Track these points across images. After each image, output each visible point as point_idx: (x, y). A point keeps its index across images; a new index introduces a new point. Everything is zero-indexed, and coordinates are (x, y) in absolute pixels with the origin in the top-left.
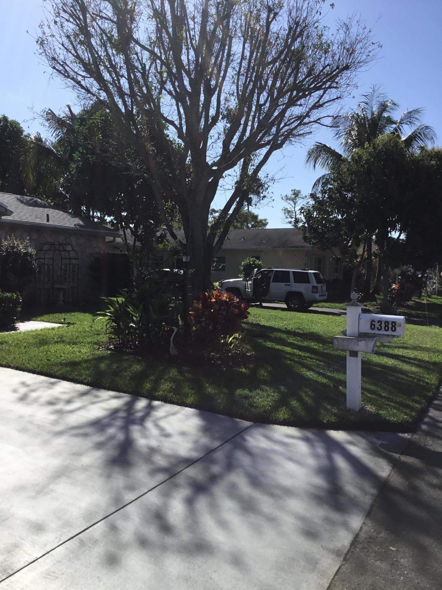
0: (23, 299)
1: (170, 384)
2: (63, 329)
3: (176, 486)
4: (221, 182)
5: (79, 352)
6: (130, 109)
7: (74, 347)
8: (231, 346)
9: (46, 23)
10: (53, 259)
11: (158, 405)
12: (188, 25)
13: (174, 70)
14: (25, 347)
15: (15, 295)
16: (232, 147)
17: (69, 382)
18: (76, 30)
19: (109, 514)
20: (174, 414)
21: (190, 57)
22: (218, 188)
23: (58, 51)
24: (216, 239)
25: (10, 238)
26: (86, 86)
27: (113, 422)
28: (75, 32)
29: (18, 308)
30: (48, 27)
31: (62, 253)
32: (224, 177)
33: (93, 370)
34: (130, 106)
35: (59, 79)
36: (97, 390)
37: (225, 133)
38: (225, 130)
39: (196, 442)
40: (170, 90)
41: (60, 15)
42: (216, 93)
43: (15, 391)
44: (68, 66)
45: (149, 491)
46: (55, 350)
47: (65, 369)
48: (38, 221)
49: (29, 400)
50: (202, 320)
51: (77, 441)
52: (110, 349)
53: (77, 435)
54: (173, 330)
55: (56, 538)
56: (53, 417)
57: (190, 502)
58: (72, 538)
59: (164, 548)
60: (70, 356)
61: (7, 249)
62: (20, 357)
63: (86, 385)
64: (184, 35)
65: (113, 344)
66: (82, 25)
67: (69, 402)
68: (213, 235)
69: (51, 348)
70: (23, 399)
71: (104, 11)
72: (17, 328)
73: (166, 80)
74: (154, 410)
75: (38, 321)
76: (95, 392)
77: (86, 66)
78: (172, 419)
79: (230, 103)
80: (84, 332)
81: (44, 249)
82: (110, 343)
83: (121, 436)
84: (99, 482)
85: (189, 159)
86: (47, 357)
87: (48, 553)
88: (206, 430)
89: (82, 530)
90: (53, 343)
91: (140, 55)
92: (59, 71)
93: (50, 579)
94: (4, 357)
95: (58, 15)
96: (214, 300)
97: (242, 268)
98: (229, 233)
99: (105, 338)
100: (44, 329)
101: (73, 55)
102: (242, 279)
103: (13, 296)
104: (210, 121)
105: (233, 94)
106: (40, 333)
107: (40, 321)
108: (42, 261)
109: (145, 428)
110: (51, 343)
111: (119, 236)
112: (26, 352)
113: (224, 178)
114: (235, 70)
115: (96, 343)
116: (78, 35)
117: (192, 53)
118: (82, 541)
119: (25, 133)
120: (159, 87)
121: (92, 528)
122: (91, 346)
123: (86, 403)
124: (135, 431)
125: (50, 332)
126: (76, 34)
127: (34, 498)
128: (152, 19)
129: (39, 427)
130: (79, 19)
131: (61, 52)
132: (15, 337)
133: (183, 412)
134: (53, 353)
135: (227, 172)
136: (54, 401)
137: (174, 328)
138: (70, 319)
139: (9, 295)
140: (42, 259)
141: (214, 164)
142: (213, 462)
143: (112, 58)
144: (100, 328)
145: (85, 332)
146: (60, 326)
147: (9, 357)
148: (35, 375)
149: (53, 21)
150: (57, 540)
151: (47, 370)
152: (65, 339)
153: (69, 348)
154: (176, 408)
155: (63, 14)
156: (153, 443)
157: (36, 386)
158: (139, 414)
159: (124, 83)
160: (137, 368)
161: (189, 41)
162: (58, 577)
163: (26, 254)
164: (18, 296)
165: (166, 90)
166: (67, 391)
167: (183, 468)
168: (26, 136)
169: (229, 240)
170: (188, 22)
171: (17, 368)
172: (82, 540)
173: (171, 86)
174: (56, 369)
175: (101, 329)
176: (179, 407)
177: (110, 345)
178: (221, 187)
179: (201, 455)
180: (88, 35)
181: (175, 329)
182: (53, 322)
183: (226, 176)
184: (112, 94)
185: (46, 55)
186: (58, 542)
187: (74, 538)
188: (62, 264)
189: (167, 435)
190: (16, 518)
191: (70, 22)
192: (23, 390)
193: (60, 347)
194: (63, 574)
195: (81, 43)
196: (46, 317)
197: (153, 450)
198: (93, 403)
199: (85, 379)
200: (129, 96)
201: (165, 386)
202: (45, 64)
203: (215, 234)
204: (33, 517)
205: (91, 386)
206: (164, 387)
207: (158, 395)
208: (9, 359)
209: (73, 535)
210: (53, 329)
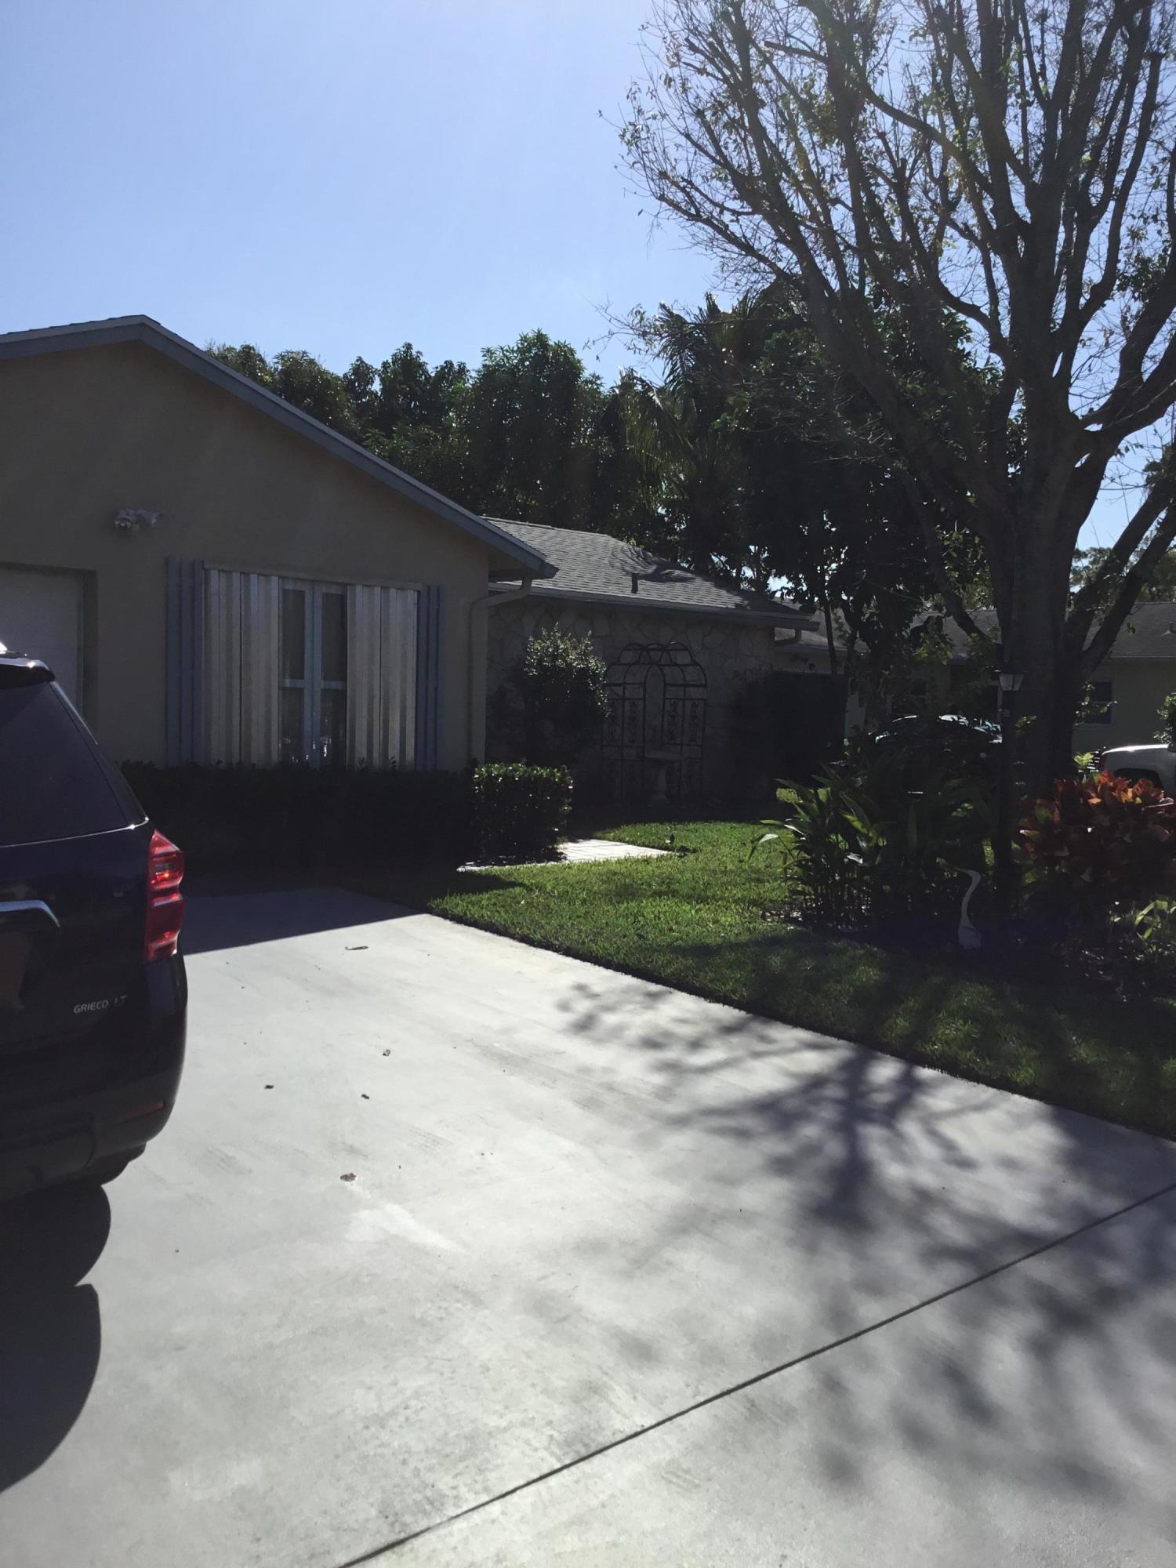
0: (574, 784)
1: (964, 1026)
2: (670, 862)
3: (1001, 1301)
4: (1112, 465)
5: (716, 922)
6: (856, 286)
7: (700, 909)
8: (1142, 934)
9: (645, 85)
10: (644, 685)
11: (934, 1080)
12: (1028, 38)
13: (984, 168)
14: (584, 901)
15: (559, 774)
16: (1148, 367)
17: (693, 997)
18: (719, 94)
19: (820, 1347)
20: (979, 1108)
21: (1030, 128)
22: (1104, 483)
23: (672, 153)
24: (1094, 630)
25: (549, 635)
26: (745, 237)
27: (812, 1109)
28: (715, 100)
29: (564, 805)
30: (650, 95)
31: (667, 670)
32: (1123, 451)
33: (754, 971)
34: (857, 278)
35: (675, 227)
36: (765, 1022)
37: (1126, 329)
38: (1124, 319)
39: (1049, 1191)
40: (965, 224)
41: (683, 60)
42: (1108, 215)
43: (564, 1007)
44: (697, 190)
45: (924, 1304)
46: (656, 912)
47: (679, 964)
48: (612, 591)
49: (599, 1031)
50: (1058, 854)
51: (722, 1146)
52: (794, 921)
53: (721, 1132)
54: (970, 879)
55: (688, 1386)
56: (659, 1079)
57: (1041, 1349)
58: (729, 1392)
59: (978, 1464)
60: (693, 930)
61: (540, 661)
62: (572, 924)
63: (735, 1007)
64: (1014, 65)
65: (801, 909)
66: (736, 78)
67: (696, 1045)
68: (1083, 617)
69: (645, 908)
70: (584, 1026)
71: (797, 34)
72: (562, 853)
73: (958, 199)
74: (924, 1093)
75: (609, 840)
76: (758, 1027)
77: (743, 184)
78: (975, 1120)
79: (1143, 244)
80: (722, 872)
81: (623, 661)
82: (790, 904)
83: (835, 1149)
84: (786, 1260)
85: (1020, 411)
86: (638, 929)
87: (670, 1419)
88: (1077, 1161)
89: (753, 1376)
90: (651, 896)
91: (892, 139)
92: (675, 206)
93: (679, 1486)
94: (537, 923)
95: (676, 60)
96: (1095, 801)
97: (1165, 714)
98: (1132, 611)
99: (775, 890)
100: (626, 860)
101: (713, 159)
102: (1166, 746)
103: (553, 775)
104: (1088, 297)
105: (1155, 218)
106: (614, 868)
107: (613, 840)
108: (619, 690)
109: (900, 1136)
110: (644, 896)
111: (814, 627)
112: (587, 913)
113: (1121, 454)
114: (1164, 148)
115: (754, 903)
116: (723, 107)
117: (1036, 114)
118: (753, 1406)
119: (586, 374)
120: (936, 219)
121: (777, 1375)
122: (743, 909)
123: (740, 1053)
124: (874, 1139)
125: (640, 869)
126: (720, 102)
127: (627, 1275)
128: (924, 36)
129: (630, 1100)
130: (730, 64)
131: (681, 154)
132: (560, 876)
133: (1006, 1106)
134: (651, 920)
135: (1131, 438)
136: (660, 1040)
137: (972, 873)
138: (687, 838)
139: (544, 772)
140: (620, 685)
141: (1092, 417)
142: (1105, 1251)
143: (811, 157)
144: (762, 865)
145: (725, 872)
146: (662, 856)
147: (549, 924)
148: (610, 973)
149: (663, 78)
150: (689, 1392)
151: (640, 961)
152: (676, 886)
153: (688, 911)
154: (985, 1093)
155: (688, 56)
156: (927, 1179)
157: (614, 998)
158: (883, 1098)
159: (841, 218)
160: (869, 974)
161: (1028, 83)
162: (697, 1486)
163: (584, 672)
164: (564, 775)
165: (954, 225)
166: (688, 1016)
167: (1017, 1257)
168: (587, 382)
169: (1134, 631)
170: (1026, 30)
171: (568, 952)
172: (753, 1401)
173: (972, 212)
174: (660, 959)
175: (766, 867)
176: (992, 1091)
177: (792, 909)
178: (1112, 480)
179: (1069, 1231)
180: (752, 104)
181: (976, 877)
182: (644, 845)
183: (1127, 449)
184: (808, 250)
185: (644, 165)
186: (694, 1397)
187: (733, 1394)
188: (665, 699)
189: (965, 1164)
190: (587, 1320)
191: (708, 74)
192: (583, 1006)
193: (667, 908)
194: (709, 1480)
195: (733, 125)
196: (628, 830)
197: (926, 1198)
198: (757, 1055)
199: (734, 992)
200: (857, 251)
201: (950, 1031)
202: (639, 191)
203: (1091, 615)
204: (629, 1323)
205: (748, 1012)
206: (947, 1032)
207: (933, 1051)
208: (548, 927)
209: (731, 1387)
210: (647, 861)
